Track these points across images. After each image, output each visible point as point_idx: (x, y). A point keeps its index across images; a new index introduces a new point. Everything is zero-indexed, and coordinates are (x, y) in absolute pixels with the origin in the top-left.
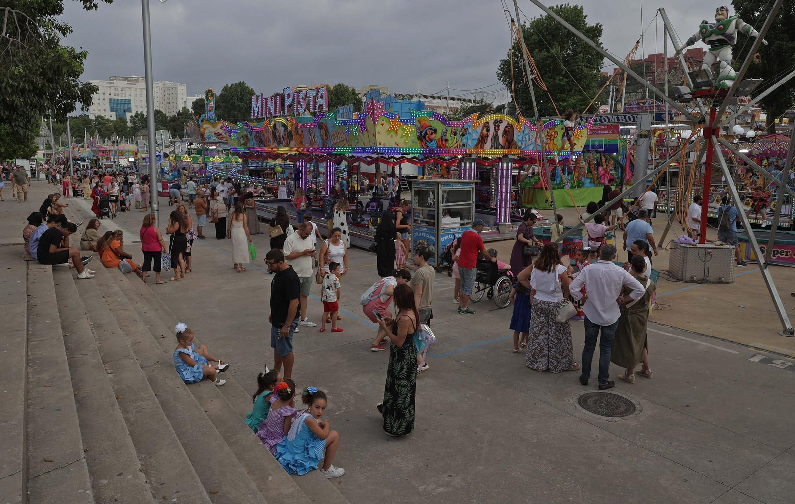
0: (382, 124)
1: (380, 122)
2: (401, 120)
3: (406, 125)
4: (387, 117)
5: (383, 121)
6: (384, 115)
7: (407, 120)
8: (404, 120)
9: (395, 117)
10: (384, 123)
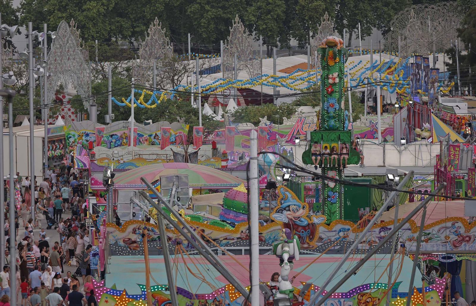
0: (107, 302)
1: (104, 299)
2: (129, 296)
3: (137, 301)
4: (110, 294)
5: (107, 298)
6: (107, 292)
7: (137, 295)
8: (133, 296)
9: (120, 293)
10: (109, 300)
